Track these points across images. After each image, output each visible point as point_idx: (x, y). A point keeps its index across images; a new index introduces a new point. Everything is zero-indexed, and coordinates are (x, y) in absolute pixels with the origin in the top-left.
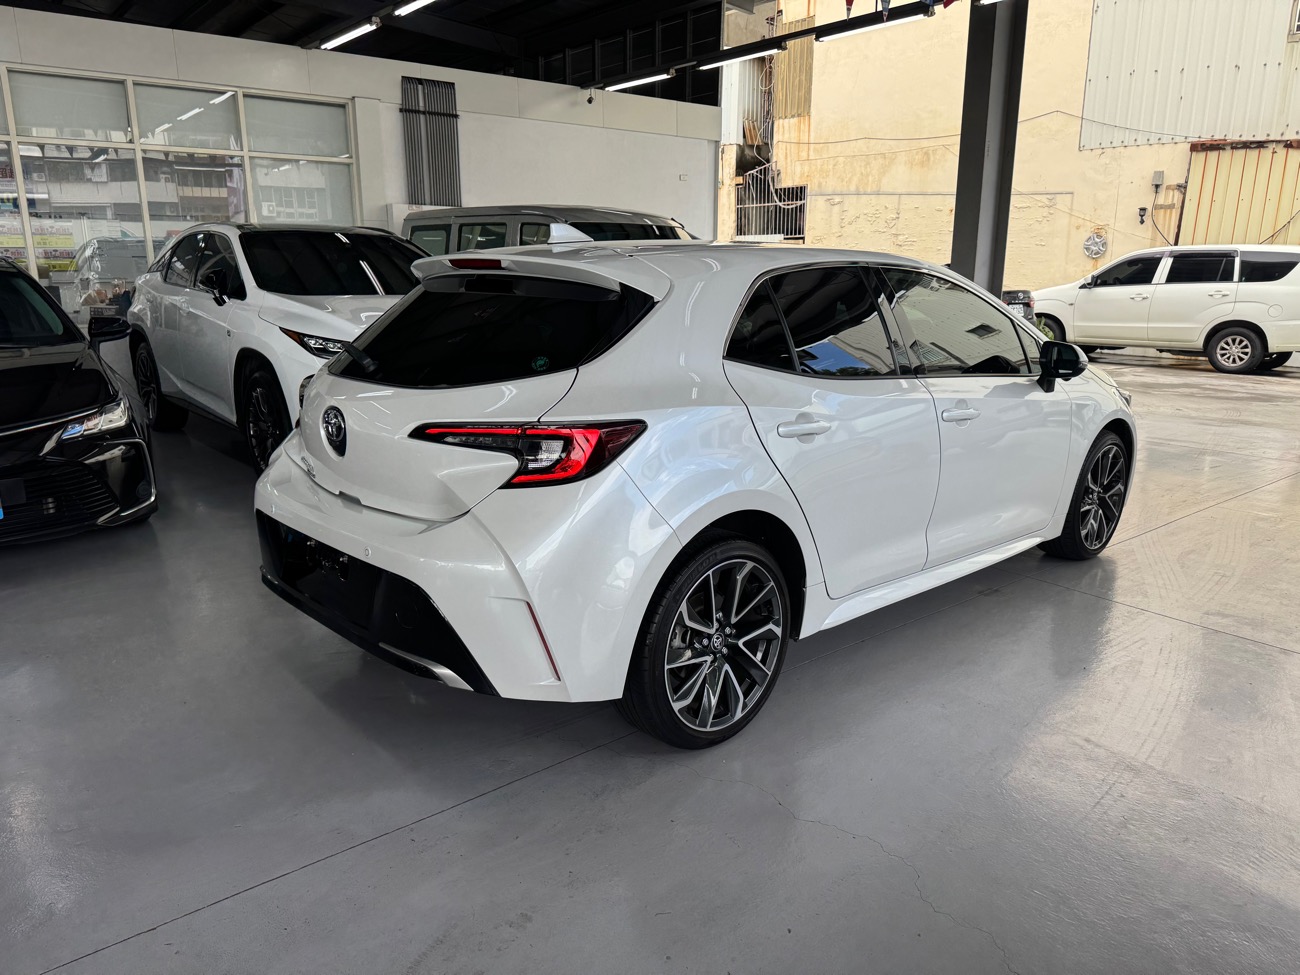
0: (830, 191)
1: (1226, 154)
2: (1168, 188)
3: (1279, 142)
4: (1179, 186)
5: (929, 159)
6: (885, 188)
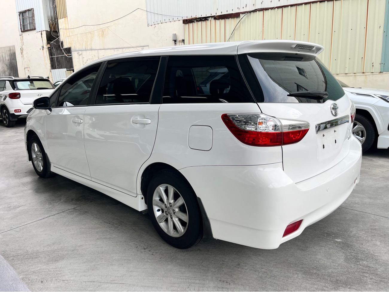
0: (77, 49)
1: (195, 24)
2: (179, 41)
3: (213, 17)
4: (182, 40)
5: (104, 33)
6: (94, 48)
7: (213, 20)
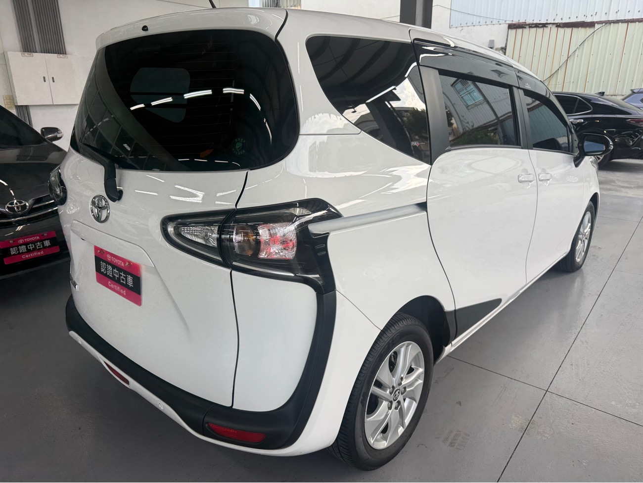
1: (526, 31)
4: (502, 48)
7: (554, 29)
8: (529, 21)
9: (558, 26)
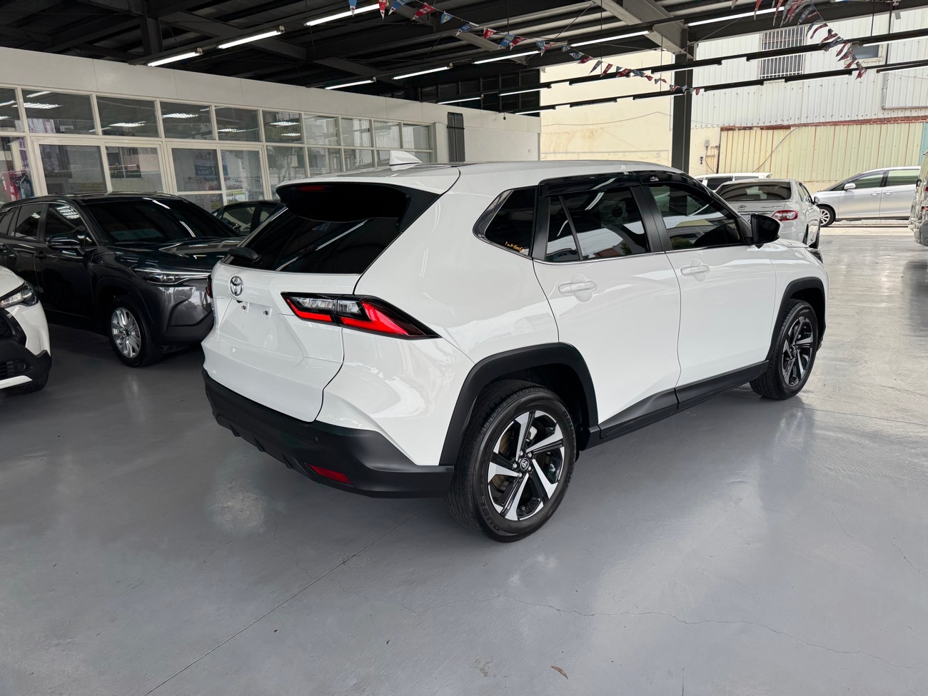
1: (736, 132)
2: (712, 147)
3: (757, 127)
4: (716, 147)
5: (593, 135)
7: (759, 131)
8: (738, 125)
9: (762, 128)
